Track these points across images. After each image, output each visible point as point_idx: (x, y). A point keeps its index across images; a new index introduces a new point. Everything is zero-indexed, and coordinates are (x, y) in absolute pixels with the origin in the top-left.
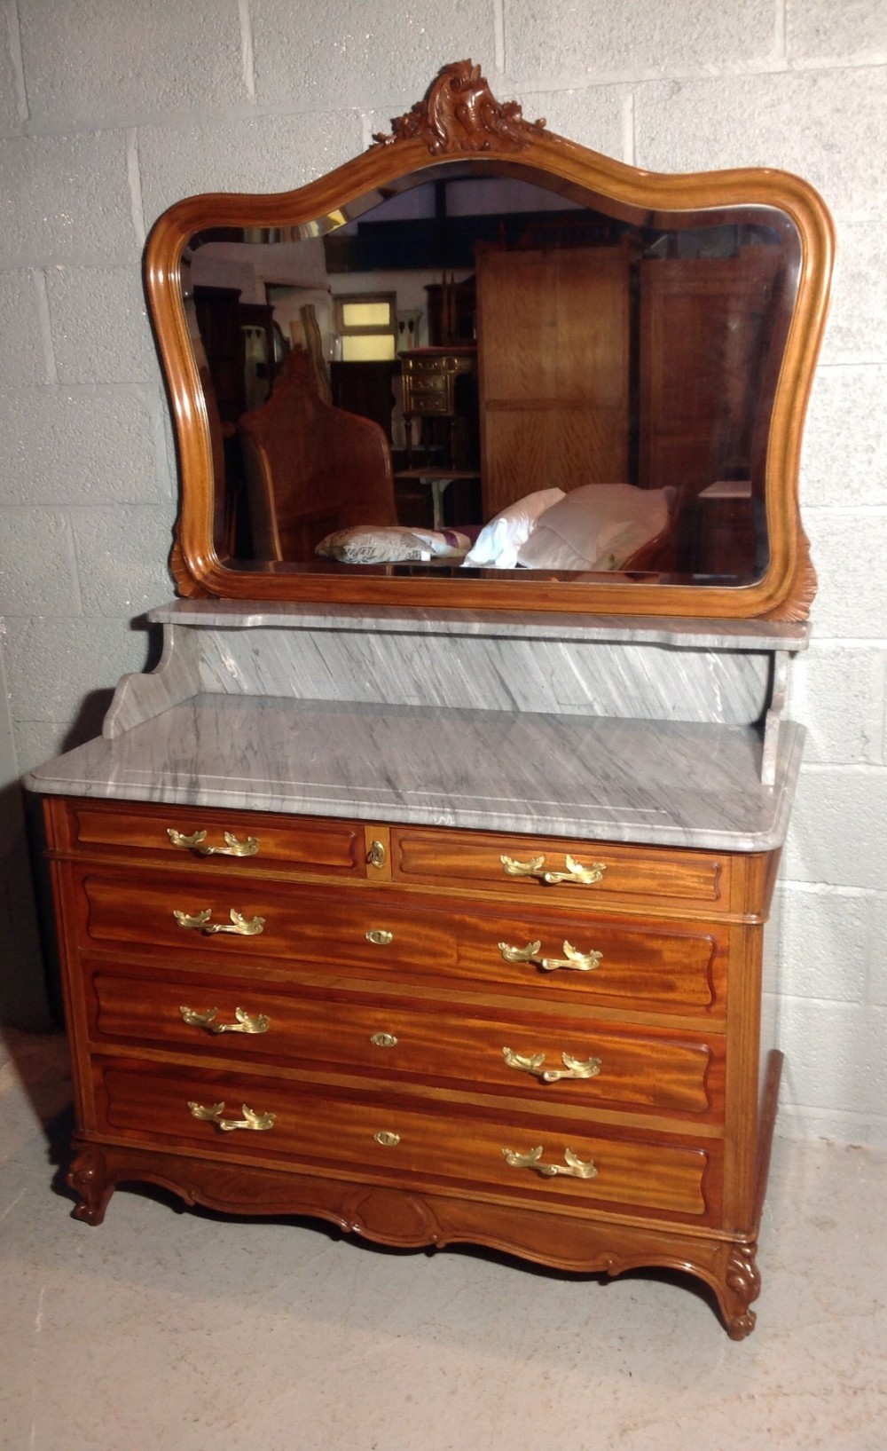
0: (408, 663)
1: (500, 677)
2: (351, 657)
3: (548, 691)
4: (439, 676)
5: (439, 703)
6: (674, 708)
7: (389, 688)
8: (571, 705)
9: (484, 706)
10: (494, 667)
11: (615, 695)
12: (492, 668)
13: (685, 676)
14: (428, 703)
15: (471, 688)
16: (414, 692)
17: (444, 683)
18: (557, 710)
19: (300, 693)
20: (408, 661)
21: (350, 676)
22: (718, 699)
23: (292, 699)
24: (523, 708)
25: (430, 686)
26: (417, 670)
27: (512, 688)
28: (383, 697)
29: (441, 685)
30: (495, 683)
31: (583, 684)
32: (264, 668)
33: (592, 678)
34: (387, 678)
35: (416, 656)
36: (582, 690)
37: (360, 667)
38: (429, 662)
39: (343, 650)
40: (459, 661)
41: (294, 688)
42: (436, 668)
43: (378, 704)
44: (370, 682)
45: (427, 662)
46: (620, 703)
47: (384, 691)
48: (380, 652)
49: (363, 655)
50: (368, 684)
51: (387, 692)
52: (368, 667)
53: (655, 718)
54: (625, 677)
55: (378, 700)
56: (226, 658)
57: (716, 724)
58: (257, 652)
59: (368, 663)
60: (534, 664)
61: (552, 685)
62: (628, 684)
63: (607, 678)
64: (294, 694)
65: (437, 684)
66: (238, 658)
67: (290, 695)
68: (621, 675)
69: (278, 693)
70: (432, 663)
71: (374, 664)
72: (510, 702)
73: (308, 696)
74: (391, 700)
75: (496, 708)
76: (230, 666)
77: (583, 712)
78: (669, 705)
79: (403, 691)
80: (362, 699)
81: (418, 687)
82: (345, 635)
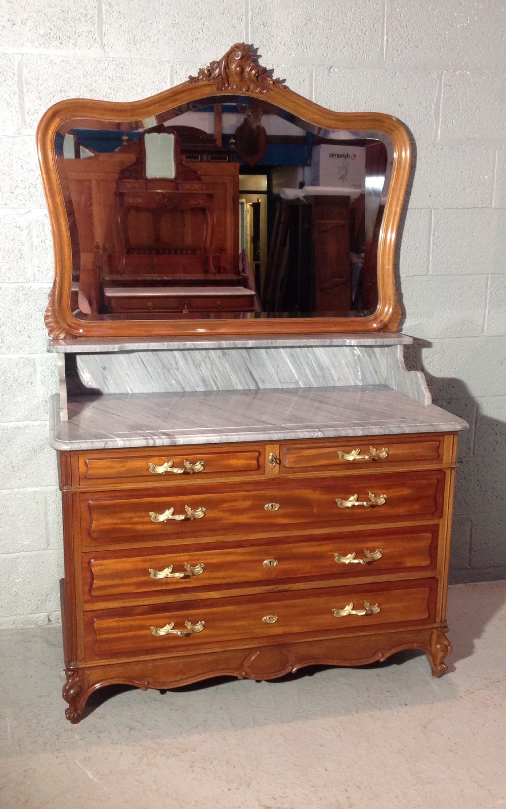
0: (198, 367)
1: (250, 371)
2: (164, 367)
3: (275, 377)
4: (216, 373)
5: (215, 388)
6: (339, 379)
7: (186, 382)
8: (287, 382)
9: (240, 387)
10: (247, 366)
11: (310, 376)
12: (246, 367)
13: (344, 363)
14: (209, 389)
15: (234, 379)
16: (201, 384)
17: (218, 377)
18: (280, 386)
19: (132, 390)
20: (197, 366)
21: (163, 376)
22: (360, 373)
23: (127, 394)
24: (261, 386)
25: (211, 380)
26: (203, 371)
27: (256, 376)
28: (183, 388)
29: (216, 378)
30: (247, 375)
31: (293, 371)
32: (109, 377)
33: (298, 366)
34: (185, 377)
35: (203, 363)
36: (293, 375)
37: (170, 372)
38: (210, 366)
39: (160, 363)
40: (227, 364)
41: (127, 387)
42: (214, 369)
43: (180, 392)
44: (175, 380)
45: (209, 366)
46: (312, 380)
47: (183, 385)
48: (181, 363)
49: (171, 365)
50: (174, 382)
51: (185, 385)
52: (174, 372)
53: (329, 386)
54: (315, 366)
55: (179, 390)
56: (83, 373)
57: (359, 385)
58: (104, 368)
59: (174, 369)
60: (268, 363)
61: (278, 373)
62: (316, 369)
63: (306, 367)
64: (127, 391)
65: (215, 378)
66: (92, 373)
67: (125, 392)
68: (312, 364)
69: (117, 392)
70: (212, 366)
71: (177, 370)
72: (255, 384)
73: (136, 391)
74: (188, 389)
75: (247, 388)
76: (87, 378)
77: (293, 386)
78: (336, 378)
79: (195, 384)
80: (170, 390)
81: (204, 381)
82: (160, 353)
